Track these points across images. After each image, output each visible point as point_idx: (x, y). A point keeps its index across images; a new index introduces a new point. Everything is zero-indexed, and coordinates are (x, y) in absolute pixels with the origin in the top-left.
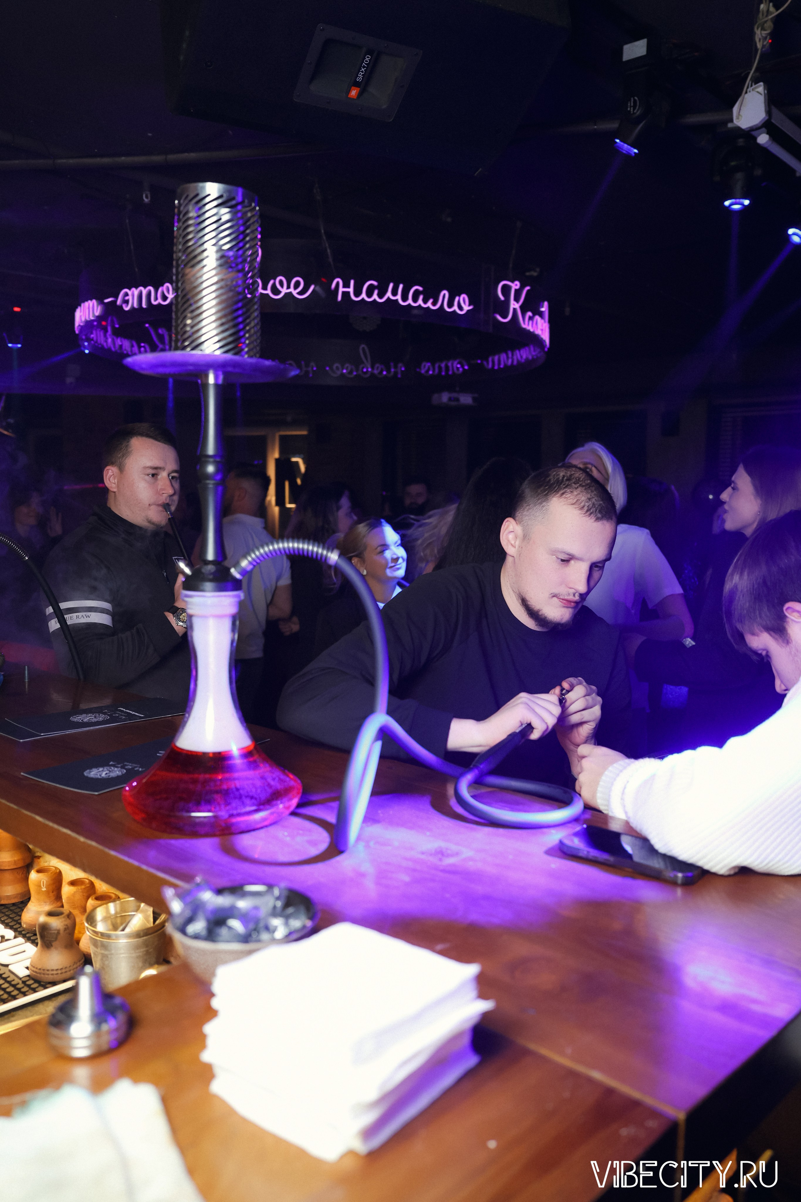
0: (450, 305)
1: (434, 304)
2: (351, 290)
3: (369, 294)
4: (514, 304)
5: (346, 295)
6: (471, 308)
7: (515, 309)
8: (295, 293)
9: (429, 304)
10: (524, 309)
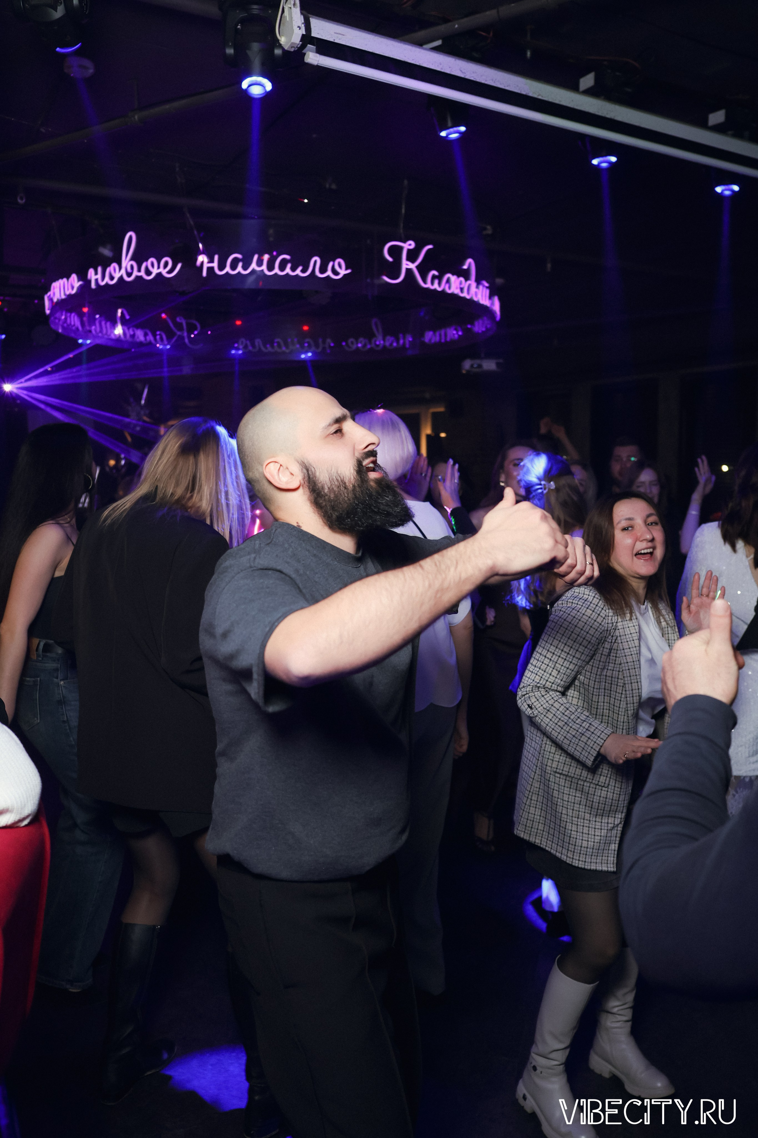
0: (323, 270)
1: (303, 271)
2: (215, 265)
3: (234, 267)
4: (407, 264)
5: (210, 270)
6: (349, 271)
7: (409, 271)
8: (164, 272)
9: (298, 272)
10: (423, 269)
